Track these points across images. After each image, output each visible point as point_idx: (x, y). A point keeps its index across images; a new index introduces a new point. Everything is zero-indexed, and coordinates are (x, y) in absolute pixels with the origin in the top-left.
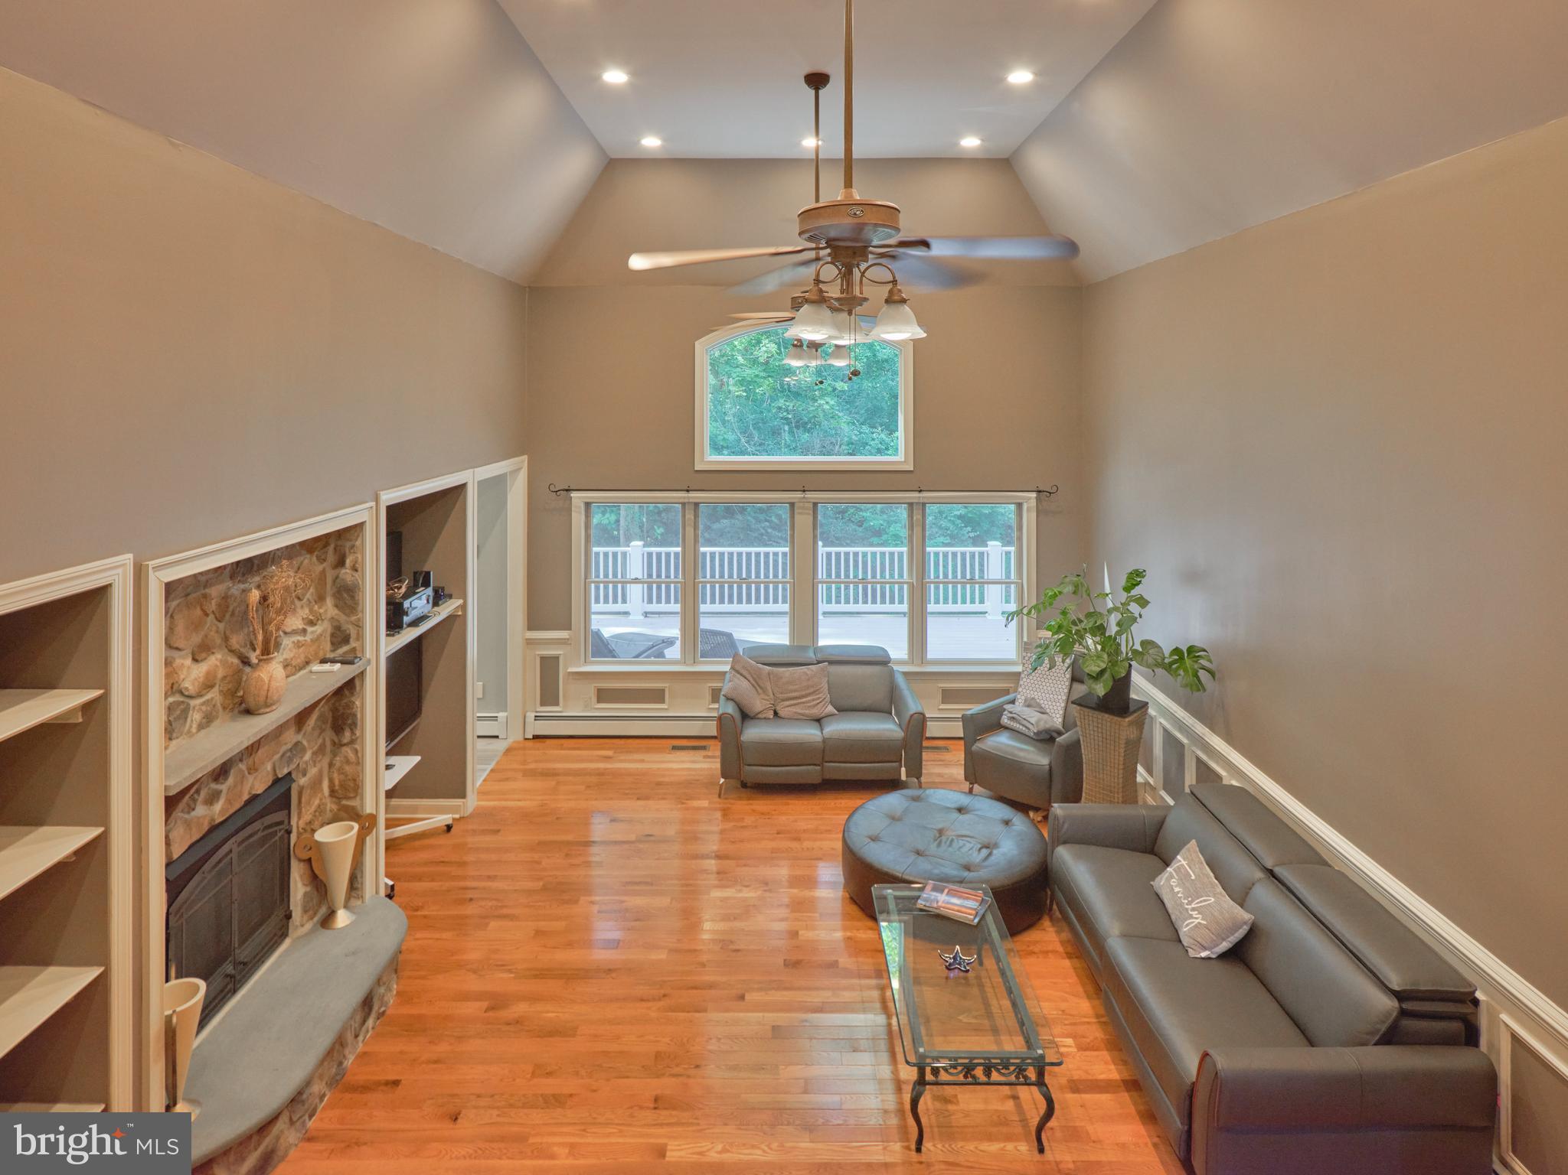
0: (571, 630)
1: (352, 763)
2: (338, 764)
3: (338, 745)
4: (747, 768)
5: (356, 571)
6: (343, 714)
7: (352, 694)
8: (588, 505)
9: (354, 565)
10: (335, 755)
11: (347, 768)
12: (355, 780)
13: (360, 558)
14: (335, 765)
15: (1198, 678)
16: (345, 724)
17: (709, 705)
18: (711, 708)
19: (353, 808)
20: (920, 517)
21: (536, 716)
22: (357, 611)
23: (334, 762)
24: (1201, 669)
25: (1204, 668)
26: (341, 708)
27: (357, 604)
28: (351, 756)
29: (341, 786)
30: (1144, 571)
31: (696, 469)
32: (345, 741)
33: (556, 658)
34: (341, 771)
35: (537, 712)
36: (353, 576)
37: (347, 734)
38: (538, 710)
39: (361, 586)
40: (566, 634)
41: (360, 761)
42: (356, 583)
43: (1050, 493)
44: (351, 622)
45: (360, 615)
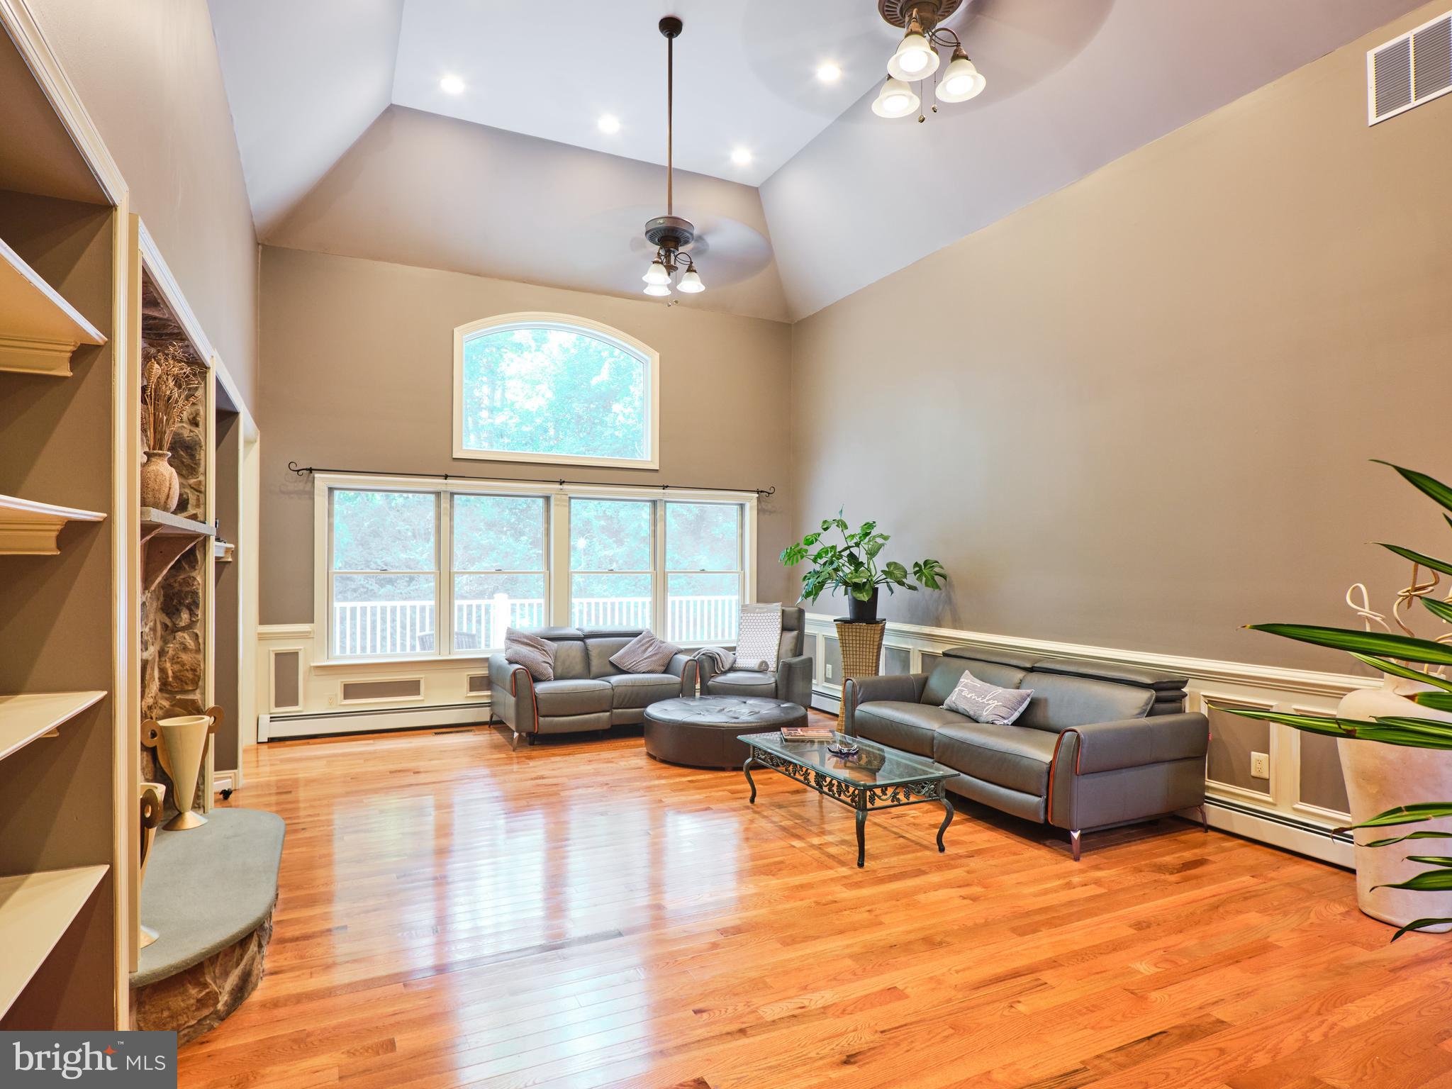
0: (313, 622)
1: (191, 650)
2: (171, 652)
3: (170, 631)
4: (541, 719)
5: (197, 425)
6: (180, 591)
7: (193, 568)
8: (331, 490)
9: (194, 418)
10: (165, 642)
11: (185, 657)
12: (194, 670)
13: (202, 413)
14: (168, 652)
15: (934, 580)
16: (180, 603)
17: (467, 693)
18: (469, 697)
19: (194, 702)
20: (663, 513)
21: (271, 718)
22: (197, 473)
23: (167, 649)
24: (936, 575)
25: (937, 574)
26: (177, 585)
27: (198, 464)
28: (190, 643)
29: (175, 677)
30: (874, 522)
31: (454, 457)
32: (182, 624)
33: (295, 654)
34: (174, 660)
35: (271, 714)
36: (193, 432)
37: (185, 616)
38: (272, 711)
39: (203, 444)
40: (308, 627)
41: (202, 647)
42: (197, 439)
43: (769, 493)
44: (190, 485)
45: (201, 478)
